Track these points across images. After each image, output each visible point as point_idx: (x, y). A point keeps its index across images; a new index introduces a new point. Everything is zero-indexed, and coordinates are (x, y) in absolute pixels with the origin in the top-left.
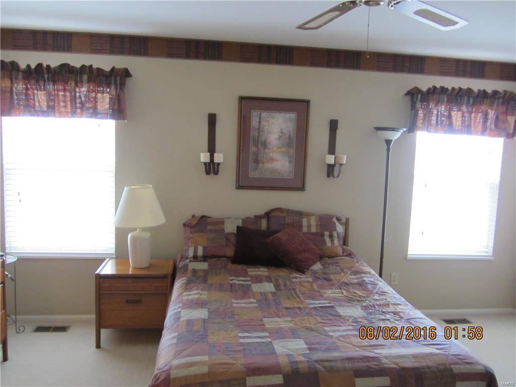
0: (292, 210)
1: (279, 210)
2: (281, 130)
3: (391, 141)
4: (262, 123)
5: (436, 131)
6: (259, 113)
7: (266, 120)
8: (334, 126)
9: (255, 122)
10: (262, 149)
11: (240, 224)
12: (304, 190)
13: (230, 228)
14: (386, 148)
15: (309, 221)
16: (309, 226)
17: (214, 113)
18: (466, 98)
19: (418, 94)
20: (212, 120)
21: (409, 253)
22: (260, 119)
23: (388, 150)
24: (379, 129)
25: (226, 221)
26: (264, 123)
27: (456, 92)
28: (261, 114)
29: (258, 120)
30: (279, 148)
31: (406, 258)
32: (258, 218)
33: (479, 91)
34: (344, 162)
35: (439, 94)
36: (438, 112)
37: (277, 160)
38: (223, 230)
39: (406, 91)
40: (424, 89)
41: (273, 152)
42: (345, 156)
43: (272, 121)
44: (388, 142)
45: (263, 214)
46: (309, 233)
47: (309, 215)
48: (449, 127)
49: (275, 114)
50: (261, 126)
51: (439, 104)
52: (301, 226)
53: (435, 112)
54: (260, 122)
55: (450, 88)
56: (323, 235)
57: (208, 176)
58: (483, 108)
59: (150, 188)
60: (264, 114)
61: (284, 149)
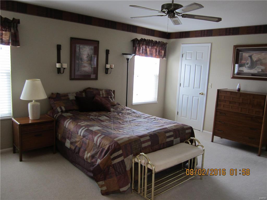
0: (94, 88)
1: (89, 88)
2: (88, 53)
3: (129, 59)
4: (80, 50)
5: (142, 56)
6: (79, 45)
7: (82, 49)
8: (107, 52)
9: (77, 49)
10: (81, 62)
11: (75, 95)
12: (97, 80)
13: (72, 97)
14: (127, 62)
15: (102, 92)
16: (103, 94)
17: (60, 44)
18: (151, 43)
19: (137, 41)
20: (59, 48)
21: (133, 103)
22: (79, 48)
23: (128, 62)
24: (124, 54)
25: (68, 94)
26: (81, 50)
27: (148, 41)
28: (80, 46)
29: (79, 49)
30: (87, 61)
31: (132, 105)
32: (81, 92)
33: (155, 41)
34: (113, 68)
35: (143, 42)
36: (143, 48)
37: (87, 67)
38: (69, 99)
39: (132, 40)
40: (139, 39)
41: (85, 63)
42: (113, 65)
43: (84, 49)
44: (128, 59)
45: (83, 90)
46: (103, 97)
47: (102, 90)
48: (146, 54)
49: (86, 46)
50: (80, 51)
51: (143, 45)
52: (100, 95)
53: (142, 48)
54: (79, 50)
55: (147, 39)
56: (108, 98)
57: (59, 74)
58: (155, 47)
59: (39, 80)
60: (81, 46)
61: (89, 62)
